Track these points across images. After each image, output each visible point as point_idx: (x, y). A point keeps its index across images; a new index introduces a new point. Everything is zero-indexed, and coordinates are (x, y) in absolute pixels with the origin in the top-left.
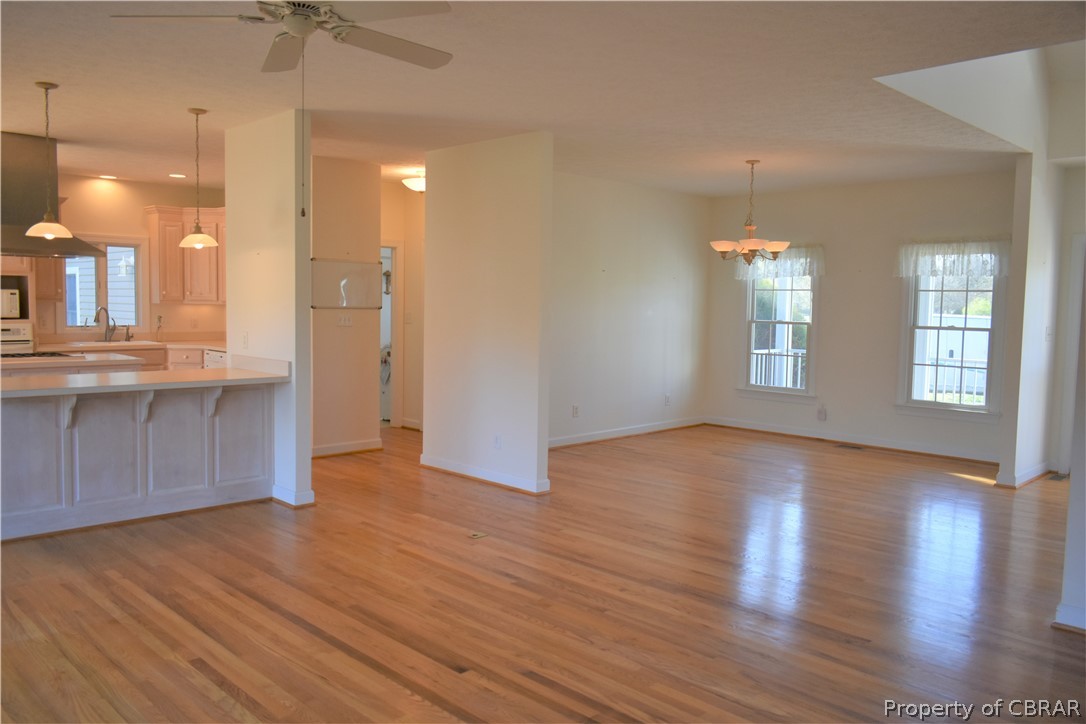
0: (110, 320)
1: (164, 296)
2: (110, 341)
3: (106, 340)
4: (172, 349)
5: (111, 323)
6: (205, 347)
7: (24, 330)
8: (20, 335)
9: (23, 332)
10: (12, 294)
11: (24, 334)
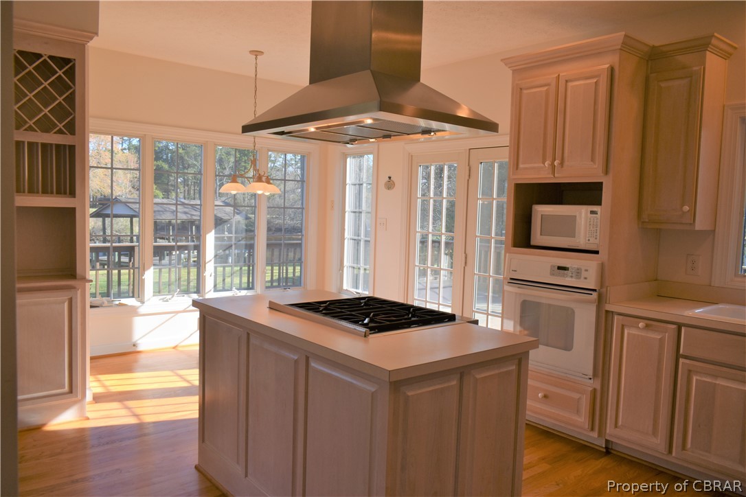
7: (586, 270)
8: (580, 278)
9: (584, 274)
10: (592, 212)
11: (586, 278)
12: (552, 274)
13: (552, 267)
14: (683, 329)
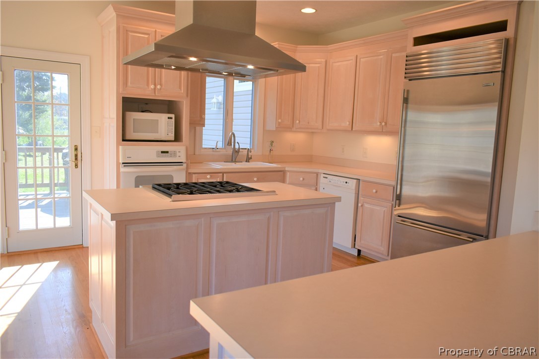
0: (236, 145)
1: (279, 123)
2: (235, 162)
3: (232, 161)
4: (289, 171)
5: (237, 146)
6: (320, 171)
7: (179, 152)
8: (176, 157)
9: (178, 154)
10: (169, 118)
11: (179, 156)
12: (158, 156)
13: (157, 152)
14: (224, 174)
